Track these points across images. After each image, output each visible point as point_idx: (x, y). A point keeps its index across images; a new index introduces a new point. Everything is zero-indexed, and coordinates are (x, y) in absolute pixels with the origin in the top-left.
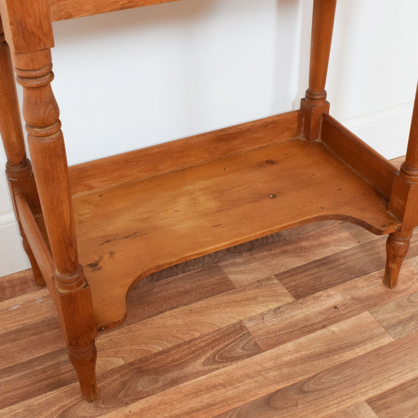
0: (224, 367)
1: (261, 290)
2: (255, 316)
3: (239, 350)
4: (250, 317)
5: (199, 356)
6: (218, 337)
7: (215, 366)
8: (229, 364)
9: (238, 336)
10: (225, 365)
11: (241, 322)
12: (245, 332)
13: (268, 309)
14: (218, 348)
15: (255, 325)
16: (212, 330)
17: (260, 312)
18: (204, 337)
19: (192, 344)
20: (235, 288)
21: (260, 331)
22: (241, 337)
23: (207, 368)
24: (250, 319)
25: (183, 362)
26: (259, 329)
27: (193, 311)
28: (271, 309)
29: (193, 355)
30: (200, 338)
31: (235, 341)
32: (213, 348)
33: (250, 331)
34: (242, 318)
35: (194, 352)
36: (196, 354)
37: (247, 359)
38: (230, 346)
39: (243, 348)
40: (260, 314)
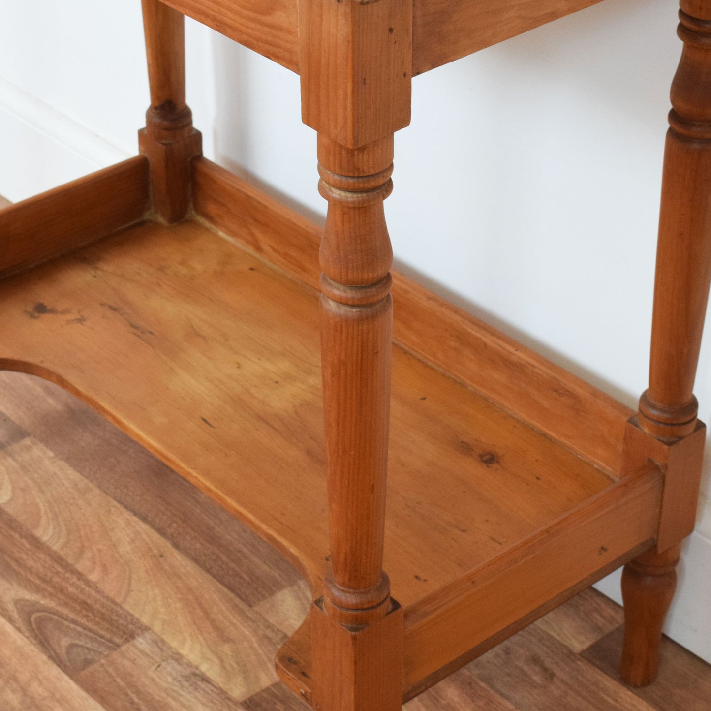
0: (18, 629)
1: (256, 645)
2: (169, 647)
3: (65, 642)
4: (163, 641)
5: (38, 590)
6: (97, 606)
7: (16, 615)
8: (27, 634)
9: (103, 633)
10: (23, 628)
11: (146, 629)
12: (117, 640)
13: (195, 663)
14: (65, 611)
15: (142, 652)
16: (112, 594)
17: (184, 652)
18: (90, 586)
19: (68, 575)
20: (250, 606)
21: (127, 663)
22: (102, 637)
23: (11, 607)
24: (159, 643)
25: (18, 574)
26: (133, 661)
27: (161, 560)
28: (197, 668)
29: (38, 582)
30: (87, 582)
31: (90, 630)
32: (66, 605)
33: (124, 648)
34: (157, 627)
35: (48, 582)
36: (44, 586)
37: (44, 657)
38: (72, 626)
39: (72, 646)
40: (178, 654)
